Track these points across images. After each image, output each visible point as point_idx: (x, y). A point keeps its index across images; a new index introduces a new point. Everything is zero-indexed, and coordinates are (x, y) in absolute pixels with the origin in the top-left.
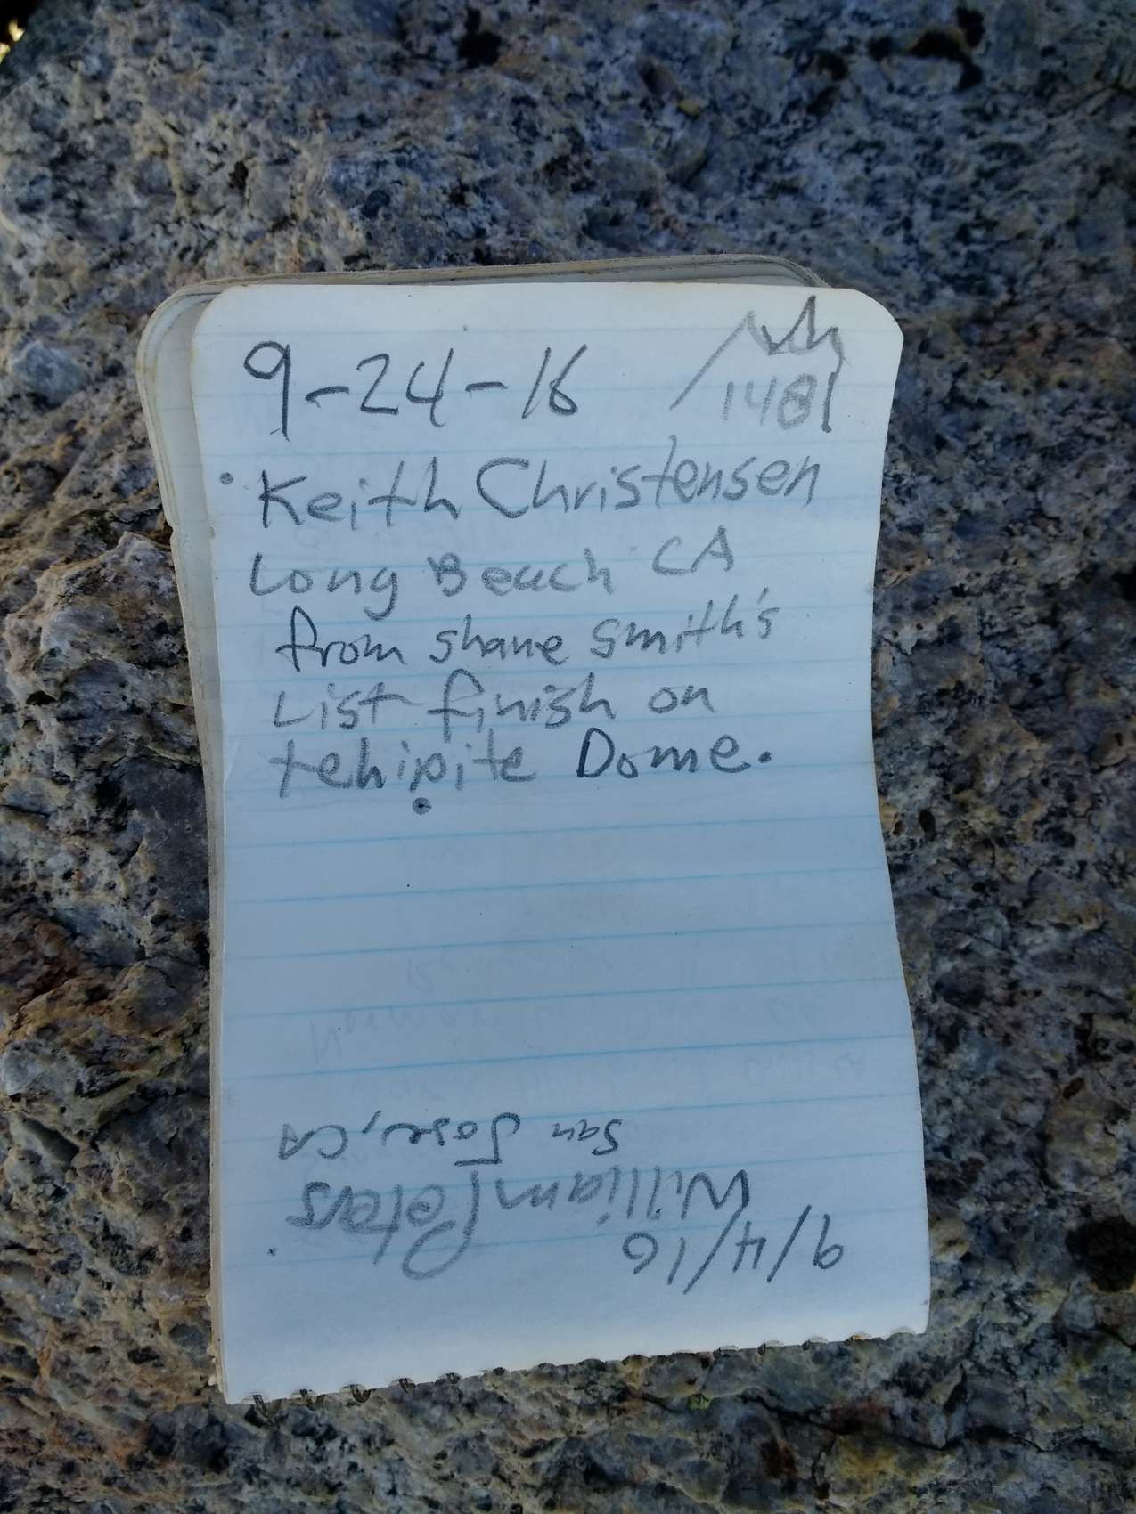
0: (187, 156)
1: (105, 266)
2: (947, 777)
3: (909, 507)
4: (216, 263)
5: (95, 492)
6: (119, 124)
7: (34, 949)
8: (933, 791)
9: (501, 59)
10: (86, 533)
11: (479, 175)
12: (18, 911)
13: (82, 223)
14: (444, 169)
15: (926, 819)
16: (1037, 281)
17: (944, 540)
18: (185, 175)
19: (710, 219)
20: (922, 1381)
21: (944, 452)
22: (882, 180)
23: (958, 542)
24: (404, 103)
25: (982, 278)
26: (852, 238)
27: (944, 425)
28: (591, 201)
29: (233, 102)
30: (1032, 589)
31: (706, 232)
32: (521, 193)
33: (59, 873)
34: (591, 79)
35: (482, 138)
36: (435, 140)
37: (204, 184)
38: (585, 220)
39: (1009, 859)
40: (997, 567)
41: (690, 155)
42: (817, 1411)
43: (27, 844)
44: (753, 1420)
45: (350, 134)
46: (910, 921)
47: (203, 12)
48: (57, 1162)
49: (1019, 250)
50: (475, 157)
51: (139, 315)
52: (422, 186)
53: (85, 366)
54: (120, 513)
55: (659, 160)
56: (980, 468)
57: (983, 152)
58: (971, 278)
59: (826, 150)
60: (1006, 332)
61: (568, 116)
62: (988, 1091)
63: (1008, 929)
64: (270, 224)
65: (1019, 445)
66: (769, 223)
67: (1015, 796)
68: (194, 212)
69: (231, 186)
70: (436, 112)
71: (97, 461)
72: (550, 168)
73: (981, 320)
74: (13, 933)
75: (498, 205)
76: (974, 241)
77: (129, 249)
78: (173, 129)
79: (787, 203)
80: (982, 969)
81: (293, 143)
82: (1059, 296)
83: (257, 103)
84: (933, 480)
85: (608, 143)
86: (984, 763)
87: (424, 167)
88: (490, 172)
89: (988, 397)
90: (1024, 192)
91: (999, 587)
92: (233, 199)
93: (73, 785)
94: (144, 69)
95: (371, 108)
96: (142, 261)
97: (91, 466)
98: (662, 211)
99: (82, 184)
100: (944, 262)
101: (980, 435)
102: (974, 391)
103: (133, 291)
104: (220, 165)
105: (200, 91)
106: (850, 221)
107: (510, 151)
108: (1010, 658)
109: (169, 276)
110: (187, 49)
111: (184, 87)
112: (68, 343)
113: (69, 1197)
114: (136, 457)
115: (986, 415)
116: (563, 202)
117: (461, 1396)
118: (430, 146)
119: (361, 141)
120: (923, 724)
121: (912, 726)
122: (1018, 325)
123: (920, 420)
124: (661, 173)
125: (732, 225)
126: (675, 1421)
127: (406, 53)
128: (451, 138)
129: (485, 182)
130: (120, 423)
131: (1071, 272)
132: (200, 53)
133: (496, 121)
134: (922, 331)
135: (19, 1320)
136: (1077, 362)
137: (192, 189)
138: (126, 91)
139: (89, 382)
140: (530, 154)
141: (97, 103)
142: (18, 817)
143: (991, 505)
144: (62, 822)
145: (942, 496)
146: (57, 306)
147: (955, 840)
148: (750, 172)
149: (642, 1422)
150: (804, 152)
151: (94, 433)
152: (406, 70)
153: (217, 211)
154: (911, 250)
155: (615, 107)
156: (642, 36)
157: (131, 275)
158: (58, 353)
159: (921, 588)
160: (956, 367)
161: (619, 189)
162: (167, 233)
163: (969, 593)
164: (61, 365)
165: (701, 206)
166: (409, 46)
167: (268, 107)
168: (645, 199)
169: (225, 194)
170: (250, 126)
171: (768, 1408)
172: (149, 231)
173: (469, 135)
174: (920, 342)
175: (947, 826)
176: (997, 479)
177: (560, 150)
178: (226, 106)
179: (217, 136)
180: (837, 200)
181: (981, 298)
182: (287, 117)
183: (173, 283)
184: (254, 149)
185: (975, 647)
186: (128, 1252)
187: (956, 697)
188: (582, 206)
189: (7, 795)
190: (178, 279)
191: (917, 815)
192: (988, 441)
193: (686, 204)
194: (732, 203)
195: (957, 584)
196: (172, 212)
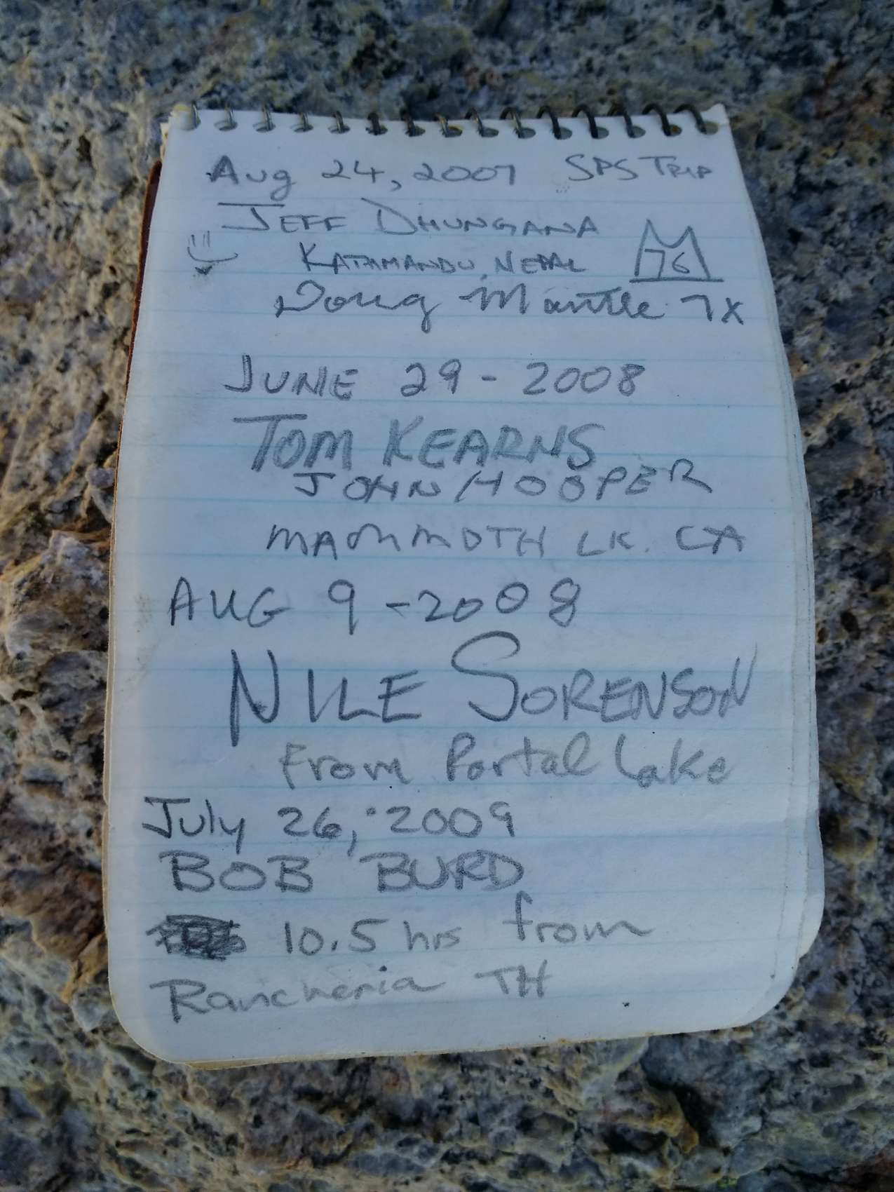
0: (38, 141)
2: (861, 576)
4: (84, 238)
5: (32, 482)
7: (80, 897)
8: (851, 594)
10: (28, 530)
11: (290, 95)
12: (60, 865)
14: (255, 99)
15: (848, 620)
16: (861, 36)
17: (817, 339)
18: (41, 160)
19: (525, 64)
21: (801, 246)
23: (833, 336)
24: (212, 36)
25: (806, 47)
26: (667, 43)
27: (795, 217)
28: (404, 82)
29: (63, 80)
31: (522, 79)
32: (333, 97)
33: (83, 832)
35: (286, 55)
36: (241, 71)
37: (59, 163)
38: (403, 103)
40: (876, 353)
42: (835, 1171)
43: (51, 810)
44: (775, 1184)
45: (168, 83)
46: (849, 725)
48: (142, 1073)
49: (838, 7)
50: (283, 76)
51: (36, 301)
54: (50, 505)
55: (463, 20)
56: (841, 252)
58: (796, 50)
60: (841, 97)
64: (120, 189)
65: (875, 217)
66: (582, 50)
68: (56, 193)
69: (81, 160)
70: (241, 39)
71: (27, 453)
72: (358, 62)
73: (812, 91)
74: (60, 886)
76: (791, 11)
77: (12, 240)
78: (20, 119)
79: (596, 21)
81: (120, 107)
83: (83, 76)
84: (795, 278)
85: (411, 17)
87: (237, 101)
88: (300, 87)
89: (834, 176)
91: (880, 371)
92: (84, 172)
93: (72, 759)
95: (183, 50)
96: (26, 250)
97: (24, 458)
98: (476, 69)
100: (764, 41)
101: (835, 217)
102: (819, 173)
103: (25, 280)
104: (67, 143)
105: (33, 77)
106: (663, 26)
107: (316, 59)
109: (50, 257)
110: (14, 38)
111: (20, 76)
113: (160, 1098)
114: (56, 444)
115: (836, 196)
116: (376, 93)
118: (237, 80)
119: (179, 88)
120: (828, 530)
122: (851, 86)
123: (770, 220)
124: (467, 31)
125: (547, 63)
128: (257, 63)
129: (298, 98)
130: (39, 411)
132: (26, 39)
133: (296, 33)
134: (755, 126)
137: (49, 171)
139: (9, 374)
140: (335, 55)
142: (38, 790)
143: (858, 289)
144: (72, 790)
145: (809, 289)
147: (880, 633)
151: (22, 423)
153: (74, 187)
154: (730, 38)
157: (19, 266)
160: (797, 153)
161: (429, 61)
162: (40, 218)
163: (853, 386)
165: (515, 53)
167: (92, 77)
168: (457, 63)
169: (77, 169)
170: (82, 100)
171: (790, 1173)
172: (25, 219)
173: (273, 55)
174: (753, 138)
175: (869, 623)
176: (859, 260)
177: (364, 41)
178: (57, 86)
179: (57, 116)
180: (646, 7)
181: (809, 68)
182: (111, 83)
183: (55, 265)
184: (90, 121)
185: (868, 438)
186: (216, 1138)
187: (856, 496)
188: (397, 90)
189: (25, 773)
190: (59, 261)
191: (838, 618)
192: (844, 221)
193: (498, 54)
194: (543, 40)
195: (838, 381)
196: (39, 196)
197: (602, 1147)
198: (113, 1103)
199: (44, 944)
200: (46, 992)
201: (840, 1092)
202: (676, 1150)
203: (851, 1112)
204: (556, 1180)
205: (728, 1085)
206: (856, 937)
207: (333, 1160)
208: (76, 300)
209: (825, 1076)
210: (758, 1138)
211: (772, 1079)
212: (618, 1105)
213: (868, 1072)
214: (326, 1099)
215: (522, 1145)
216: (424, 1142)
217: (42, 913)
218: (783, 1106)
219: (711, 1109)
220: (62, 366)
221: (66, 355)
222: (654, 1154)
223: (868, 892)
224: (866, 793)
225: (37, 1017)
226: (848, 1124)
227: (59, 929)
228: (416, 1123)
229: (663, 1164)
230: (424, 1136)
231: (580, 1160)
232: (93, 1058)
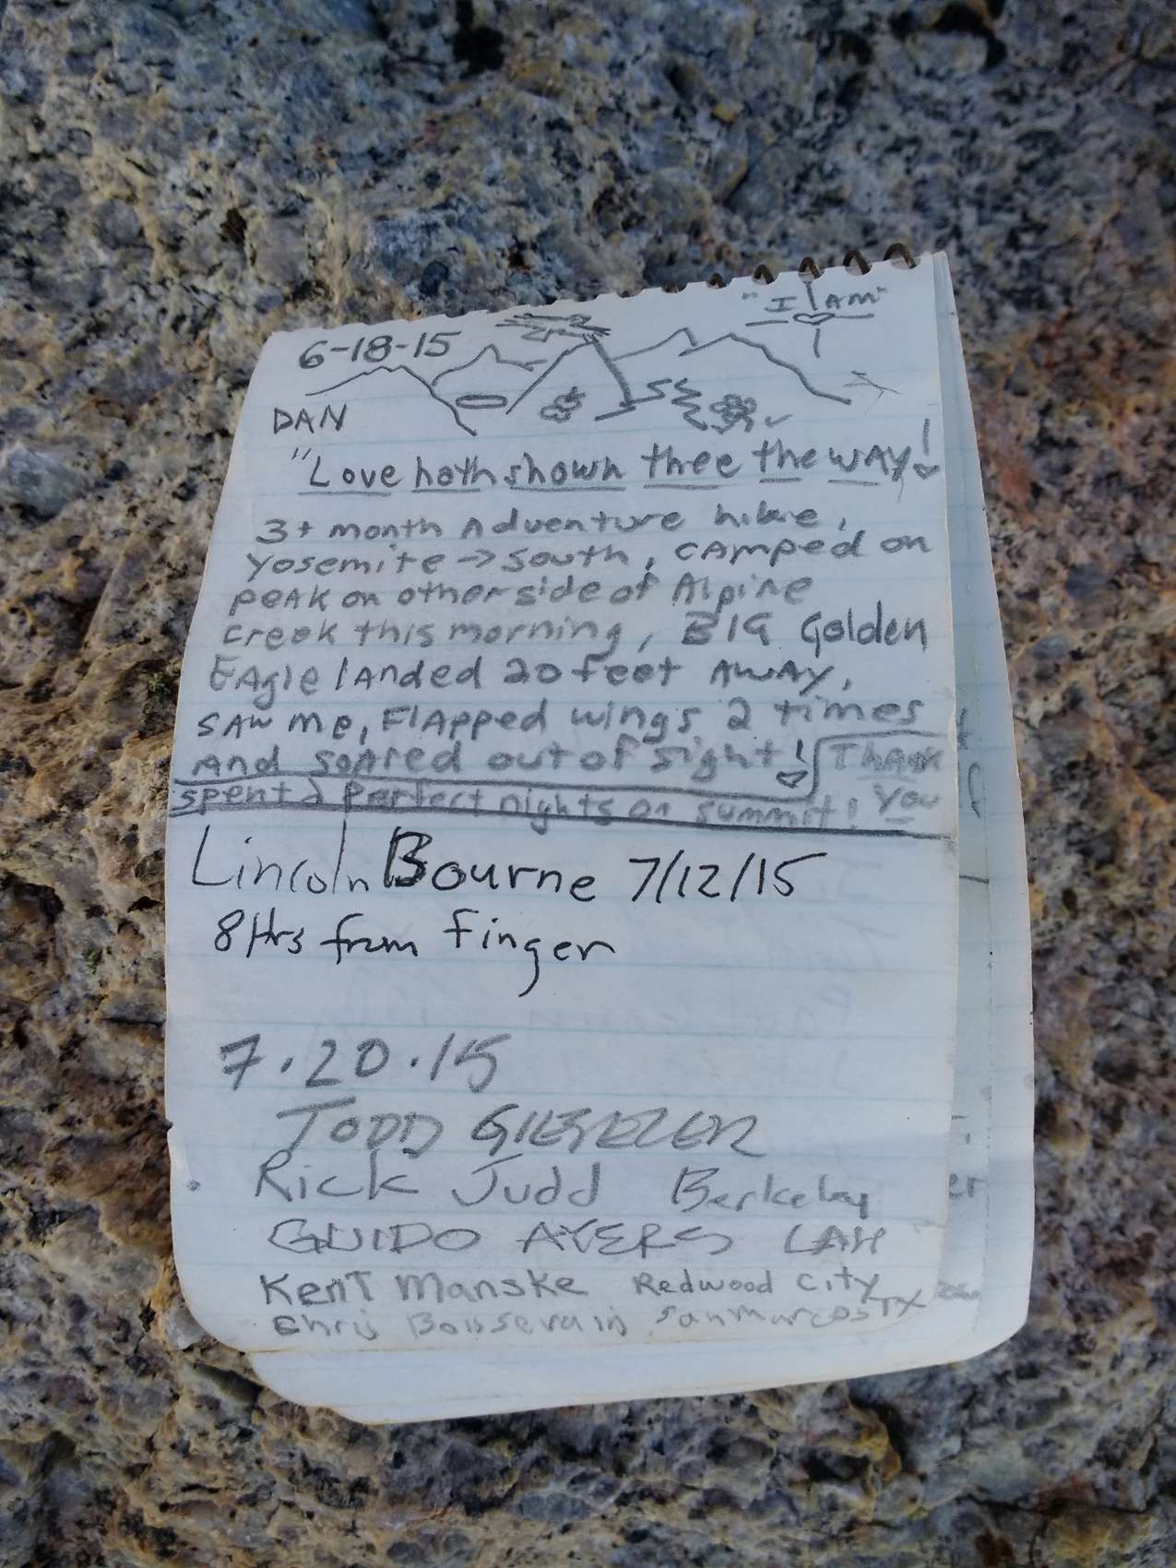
0: (161, 201)
1: (82, 342)
2: (1086, 853)
3: (1022, 569)
4: (222, 337)
5: (141, 636)
6: (61, 157)
8: (1074, 871)
9: (507, 61)
10: (150, 694)
11: (536, 230)
12: (139, 1133)
13: (39, 286)
14: (496, 225)
15: (1069, 898)
16: (1091, 290)
17: (1058, 602)
18: (162, 226)
19: (763, 246)
20: (1118, 1452)
21: (1042, 501)
22: (923, 182)
23: (1072, 603)
24: (416, 130)
25: (1038, 289)
27: (1037, 470)
28: (645, 239)
29: (213, 135)
30: (1141, 642)
32: (580, 242)
34: (617, 86)
35: (528, 180)
36: (476, 186)
37: (190, 234)
38: (643, 265)
39: (1149, 928)
41: (733, 171)
42: (1026, 1498)
43: (140, 1060)
44: (964, 1516)
45: (366, 176)
46: (1067, 1008)
47: (149, 15)
48: (239, 1405)
49: (1073, 255)
50: (522, 204)
51: (140, 403)
52: (479, 249)
53: (81, 471)
55: (703, 181)
56: (1078, 514)
57: (1019, 141)
58: (1029, 290)
59: (865, 151)
60: (1069, 350)
61: (603, 137)
62: (1151, 1164)
63: (1154, 1000)
64: (287, 290)
65: (1109, 485)
66: (823, 245)
67: (1152, 865)
68: (183, 272)
69: (225, 239)
70: (464, 146)
71: (131, 595)
72: (598, 206)
73: (1043, 339)
74: (140, 1160)
75: (559, 262)
76: (1025, 247)
77: (105, 318)
78: (140, 167)
79: (833, 213)
80: (1134, 1043)
81: (301, 189)
82: (1116, 305)
83: (245, 138)
84: (1039, 536)
85: (649, 165)
86: (1123, 837)
87: (474, 224)
88: (545, 223)
89: (1075, 435)
90: (1066, 187)
91: (1111, 644)
92: (230, 255)
94: (86, 89)
95: (380, 137)
96: (125, 334)
97: (125, 602)
98: (712, 241)
99: (28, 236)
101: (1074, 477)
103: (122, 373)
104: (206, 213)
105: (167, 120)
107: (559, 192)
108: (1124, 715)
109: (164, 353)
110: (137, 64)
111: (143, 114)
112: (54, 442)
113: (258, 1437)
114: (180, 590)
115: (1076, 456)
116: (619, 246)
117: (686, 1552)
118: (475, 197)
119: (383, 186)
120: (1059, 802)
121: (1050, 806)
122: (1078, 338)
124: (707, 197)
125: (785, 250)
126: (900, 1537)
127: (396, 57)
128: (493, 182)
129: (543, 235)
130: (146, 543)
131: (1122, 277)
132: (155, 70)
133: (537, 155)
134: (1004, 368)
135: (195, 1549)
136: (1145, 381)
137: (174, 243)
138: (66, 117)
139: (88, 489)
140: (577, 192)
141: (30, 131)
142: (126, 1031)
143: (1094, 556)
145: (1051, 549)
146: (29, 395)
147: (1097, 915)
148: (792, 184)
149: (870, 1545)
150: (843, 155)
151: (112, 555)
152: (400, 79)
153: (212, 271)
155: (648, 119)
156: (662, 28)
157: (116, 353)
158: (47, 457)
159: (1041, 656)
160: (1042, 404)
161: (669, 221)
162: (150, 298)
163: (1087, 655)
164: (52, 471)
165: (752, 232)
166: (394, 46)
169: (219, 250)
170: (239, 166)
171: (979, 1503)
172: (126, 295)
173: (513, 176)
174: (1002, 382)
175: (1087, 903)
176: (1096, 526)
177: (605, 182)
178: (204, 140)
179: (197, 177)
180: (884, 209)
181: (1042, 313)
182: (288, 157)
183: (171, 362)
184: (250, 195)
185: (1097, 710)
186: (335, 1485)
187: (1087, 769)
188: (636, 248)
189: (107, 1007)
190: (177, 357)
191: (1060, 895)
192: (1082, 484)
193: (733, 228)
194: (780, 225)
195: (1075, 648)
196: (153, 269)
197: (802, 1475)
198: (182, 1449)
199: (119, 1235)
200: (89, 1303)
201: (1045, 1406)
202: (878, 1476)
203: (1051, 1430)
204: (745, 1518)
205: (931, 1401)
206: (1066, 1236)
207: (495, 1504)
208: (210, 413)
209: (1033, 1389)
210: (955, 1462)
211: (975, 1394)
212: (823, 1425)
213: (1075, 1384)
214: (488, 1428)
215: (711, 1478)
216: (604, 1477)
217: (116, 1194)
218: (985, 1424)
219: (911, 1430)
220: (181, 491)
221: (191, 480)
222: (857, 1481)
223: (1080, 1188)
224: (1080, 1083)
225: (69, 1337)
226: (1046, 1443)
227: (138, 1216)
228: (593, 1454)
229: (866, 1491)
230: (604, 1470)
231: (773, 1492)
232: (147, 1390)
